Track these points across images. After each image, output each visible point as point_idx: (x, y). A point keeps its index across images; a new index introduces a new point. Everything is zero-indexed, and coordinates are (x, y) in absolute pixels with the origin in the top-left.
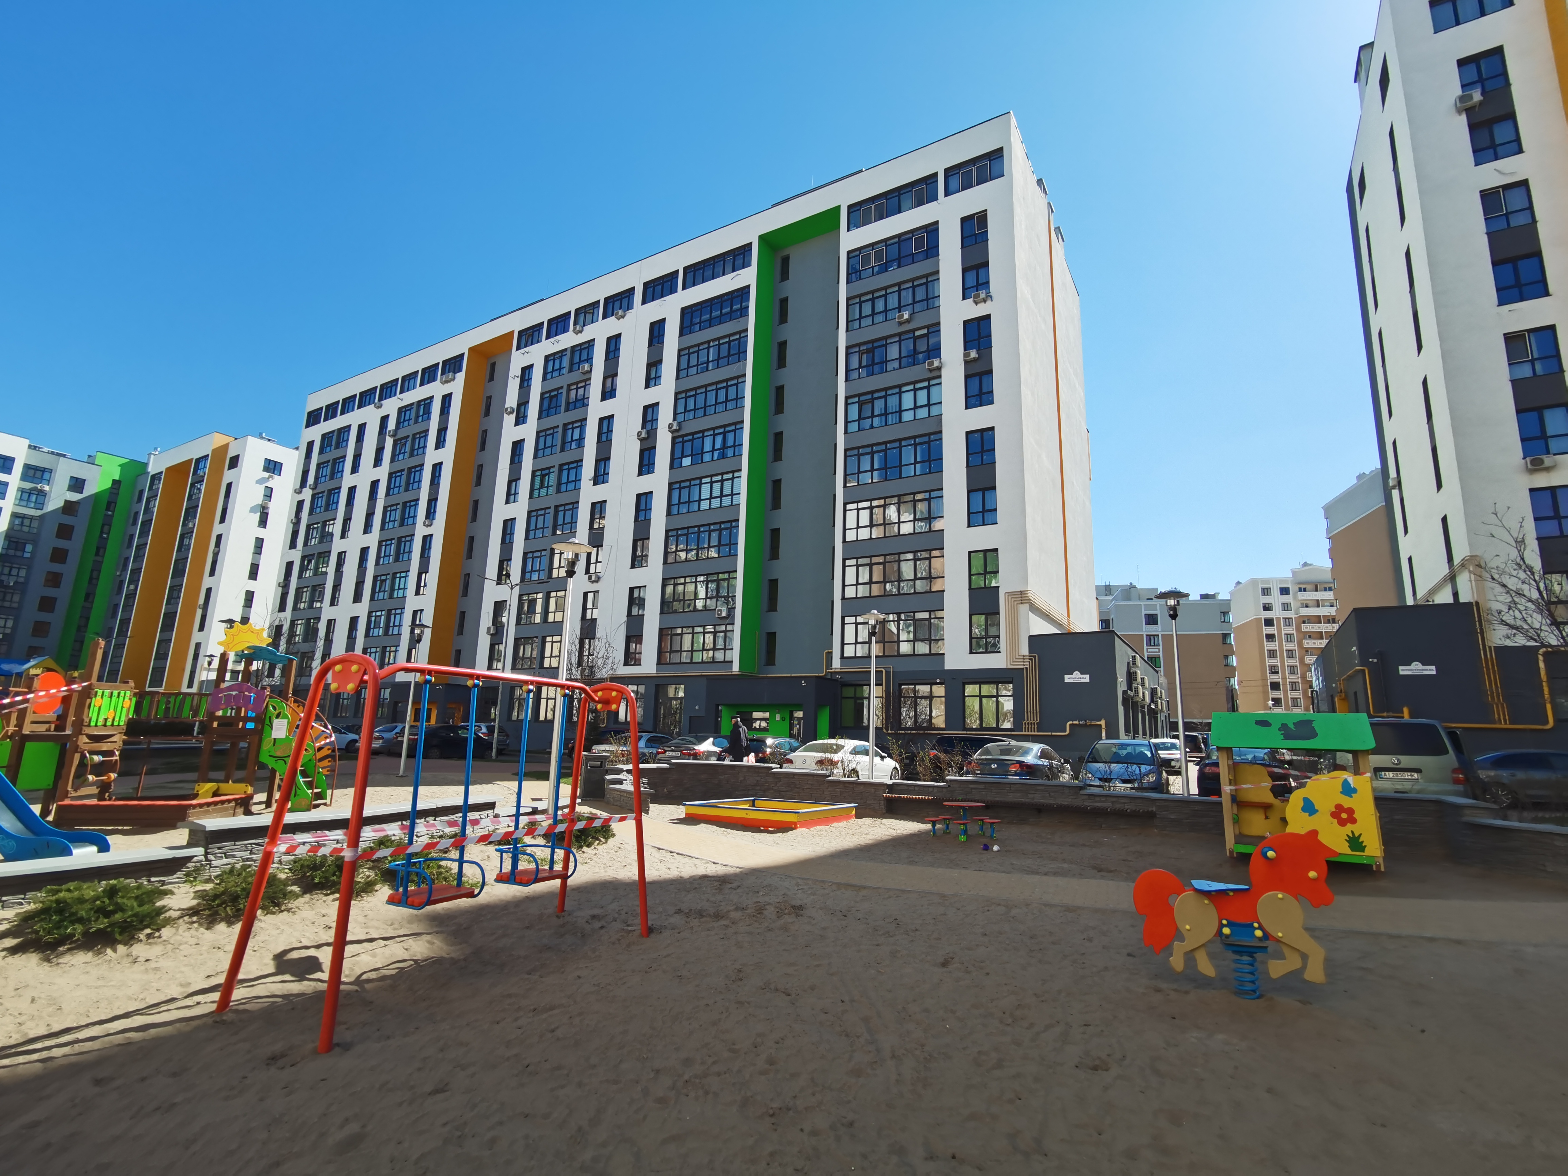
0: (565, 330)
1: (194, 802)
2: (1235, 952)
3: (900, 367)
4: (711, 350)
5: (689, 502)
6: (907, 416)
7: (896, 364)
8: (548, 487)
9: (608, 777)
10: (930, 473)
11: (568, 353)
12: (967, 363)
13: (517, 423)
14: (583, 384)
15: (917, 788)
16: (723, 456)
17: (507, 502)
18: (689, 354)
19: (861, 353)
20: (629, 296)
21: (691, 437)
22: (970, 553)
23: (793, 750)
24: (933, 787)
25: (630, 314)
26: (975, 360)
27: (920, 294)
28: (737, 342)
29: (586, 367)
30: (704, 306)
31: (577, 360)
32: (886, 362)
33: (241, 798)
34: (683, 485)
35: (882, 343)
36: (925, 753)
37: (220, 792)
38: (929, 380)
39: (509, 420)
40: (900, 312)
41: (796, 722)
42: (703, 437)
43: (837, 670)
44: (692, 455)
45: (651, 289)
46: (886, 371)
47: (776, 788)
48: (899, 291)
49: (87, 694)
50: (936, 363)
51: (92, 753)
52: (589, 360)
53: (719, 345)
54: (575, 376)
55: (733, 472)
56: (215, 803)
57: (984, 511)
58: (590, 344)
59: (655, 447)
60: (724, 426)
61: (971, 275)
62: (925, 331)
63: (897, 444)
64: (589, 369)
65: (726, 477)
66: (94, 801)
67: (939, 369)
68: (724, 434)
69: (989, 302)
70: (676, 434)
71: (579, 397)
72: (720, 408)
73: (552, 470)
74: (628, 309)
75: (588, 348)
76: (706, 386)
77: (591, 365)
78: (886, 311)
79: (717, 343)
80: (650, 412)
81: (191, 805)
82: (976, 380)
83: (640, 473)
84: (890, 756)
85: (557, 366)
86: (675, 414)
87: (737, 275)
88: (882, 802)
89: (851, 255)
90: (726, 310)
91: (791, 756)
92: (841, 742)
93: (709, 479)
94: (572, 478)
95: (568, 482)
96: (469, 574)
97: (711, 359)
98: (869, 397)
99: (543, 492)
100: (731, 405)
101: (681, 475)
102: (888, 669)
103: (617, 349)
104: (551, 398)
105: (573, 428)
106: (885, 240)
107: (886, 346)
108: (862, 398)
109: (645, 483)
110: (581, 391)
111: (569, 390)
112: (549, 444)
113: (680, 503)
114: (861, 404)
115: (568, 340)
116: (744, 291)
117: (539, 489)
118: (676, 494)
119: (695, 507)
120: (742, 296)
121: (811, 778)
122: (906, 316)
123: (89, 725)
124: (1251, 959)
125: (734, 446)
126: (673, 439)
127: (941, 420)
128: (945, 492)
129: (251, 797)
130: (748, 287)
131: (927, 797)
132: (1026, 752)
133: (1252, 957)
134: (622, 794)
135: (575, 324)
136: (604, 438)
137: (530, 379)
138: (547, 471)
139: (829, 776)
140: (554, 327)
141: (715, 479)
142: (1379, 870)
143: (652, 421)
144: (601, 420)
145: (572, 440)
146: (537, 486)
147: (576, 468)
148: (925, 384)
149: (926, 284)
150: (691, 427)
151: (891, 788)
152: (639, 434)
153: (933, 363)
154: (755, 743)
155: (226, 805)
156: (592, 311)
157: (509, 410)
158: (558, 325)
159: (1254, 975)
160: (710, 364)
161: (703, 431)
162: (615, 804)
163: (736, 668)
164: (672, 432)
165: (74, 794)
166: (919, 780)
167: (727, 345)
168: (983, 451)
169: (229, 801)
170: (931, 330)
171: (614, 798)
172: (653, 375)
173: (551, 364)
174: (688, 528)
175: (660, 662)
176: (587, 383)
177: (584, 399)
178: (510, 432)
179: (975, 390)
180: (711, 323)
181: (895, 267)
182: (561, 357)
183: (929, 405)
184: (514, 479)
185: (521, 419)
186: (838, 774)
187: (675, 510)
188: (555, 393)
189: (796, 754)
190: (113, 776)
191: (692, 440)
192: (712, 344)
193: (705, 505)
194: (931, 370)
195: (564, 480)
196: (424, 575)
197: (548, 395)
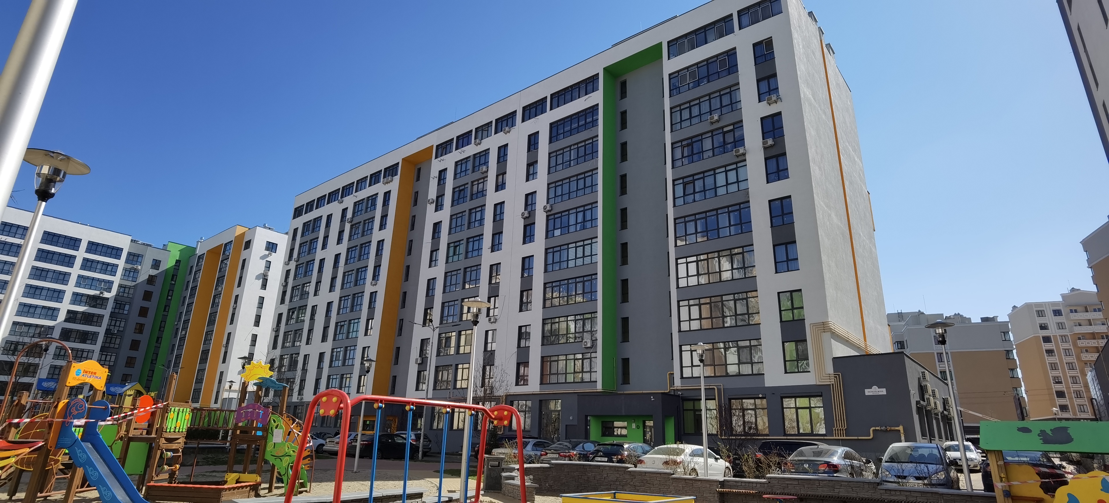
0: (469, 143)
1: (226, 486)
3: (714, 156)
4: (572, 152)
5: (560, 262)
6: (721, 191)
7: (710, 153)
8: (459, 254)
9: (504, 474)
10: (742, 233)
11: (471, 159)
12: (765, 148)
13: (436, 210)
14: (482, 180)
15: (743, 484)
16: (584, 228)
17: (430, 266)
18: (556, 156)
19: (683, 147)
20: (512, 117)
21: (560, 215)
22: (779, 293)
23: (645, 453)
24: (757, 483)
25: (514, 130)
26: (771, 146)
27: (726, 100)
28: (591, 145)
29: (484, 168)
30: (565, 120)
31: (477, 164)
32: (703, 152)
33: (253, 485)
34: (555, 249)
35: (700, 137)
36: (748, 455)
37: (240, 480)
38: (736, 163)
39: (431, 208)
40: (711, 115)
41: (648, 430)
42: (569, 214)
43: (678, 388)
44: (561, 228)
45: (528, 111)
46: (703, 159)
47: (632, 483)
48: (710, 99)
49: (166, 410)
50: (741, 151)
51: (167, 450)
52: (486, 163)
53: (578, 148)
54: (477, 175)
55: (592, 239)
56: (238, 488)
57: (788, 260)
58: (487, 152)
59: (534, 223)
60: (584, 206)
61: (764, 85)
62: (731, 127)
63: (714, 213)
64: (486, 170)
65: (586, 242)
66: (166, 484)
67: (744, 154)
68: (584, 211)
69: (779, 103)
70: (549, 213)
71: (480, 190)
72: (581, 193)
73: (461, 242)
74: (512, 127)
75: (485, 155)
76: (569, 178)
77: (488, 167)
78: (700, 115)
79: (576, 146)
80: (530, 198)
81: (223, 489)
82: (774, 161)
83: (524, 243)
84: (721, 458)
85: (464, 169)
86: (548, 199)
87: (589, 97)
88: (716, 495)
89: (672, 77)
90: (582, 123)
91: (644, 457)
92: (681, 446)
93: (575, 244)
94: (476, 247)
95: (473, 250)
96: (403, 319)
97: (572, 158)
98: (691, 178)
99: (456, 258)
100: (588, 190)
101: (554, 242)
102: (719, 387)
103: (506, 155)
104: (460, 191)
105: (476, 212)
106: (697, 64)
107: (701, 140)
108: (686, 180)
109: (528, 250)
110: (481, 186)
111: (472, 185)
112: (459, 224)
113: (553, 263)
114: (685, 185)
115: (470, 150)
116: (594, 108)
117: (453, 256)
118: (550, 256)
119: (564, 265)
120: (593, 112)
121: (659, 475)
122: (716, 117)
123: (166, 432)
125: (592, 220)
126: (547, 216)
127: (748, 192)
128: (755, 247)
129: (259, 484)
130: (597, 105)
131: (751, 492)
132: (833, 454)
134: (514, 487)
135: (475, 139)
136: (498, 218)
137: (445, 178)
138: (458, 243)
139: (673, 474)
140: (461, 141)
141: (578, 244)
143: (532, 204)
144: (496, 205)
145: (475, 221)
146: (451, 254)
147: (479, 240)
148: (734, 166)
149: (730, 93)
150: (559, 207)
151: (723, 484)
152: (523, 214)
153: (739, 151)
154: (615, 447)
155: (244, 489)
156: (487, 129)
157: (430, 201)
158: (464, 139)
160: (572, 162)
161: (568, 210)
162: (509, 495)
163: (599, 387)
164: (546, 212)
165: (156, 478)
166: (745, 477)
167: (583, 148)
168: (783, 214)
169: (246, 487)
170: (735, 127)
171: (508, 490)
172: (531, 172)
173: (459, 167)
174: (560, 281)
175: (542, 383)
176: (485, 180)
177: (483, 191)
178: (431, 216)
179: (773, 168)
180: (571, 133)
181: (706, 82)
182: (466, 162)
183: (738, 182)
184: (434, 250)
185: (439, 207)
186: (680, 473)
187: (550, 268)
188: (463, 187)
189: (646, 456)
190: (178, 466)
191: (560, 217)
192: (572, 148)
193: (571, 264)
194: (737, 156)
195: (470, 249)
196: (371, 321)
197: (457, 189)
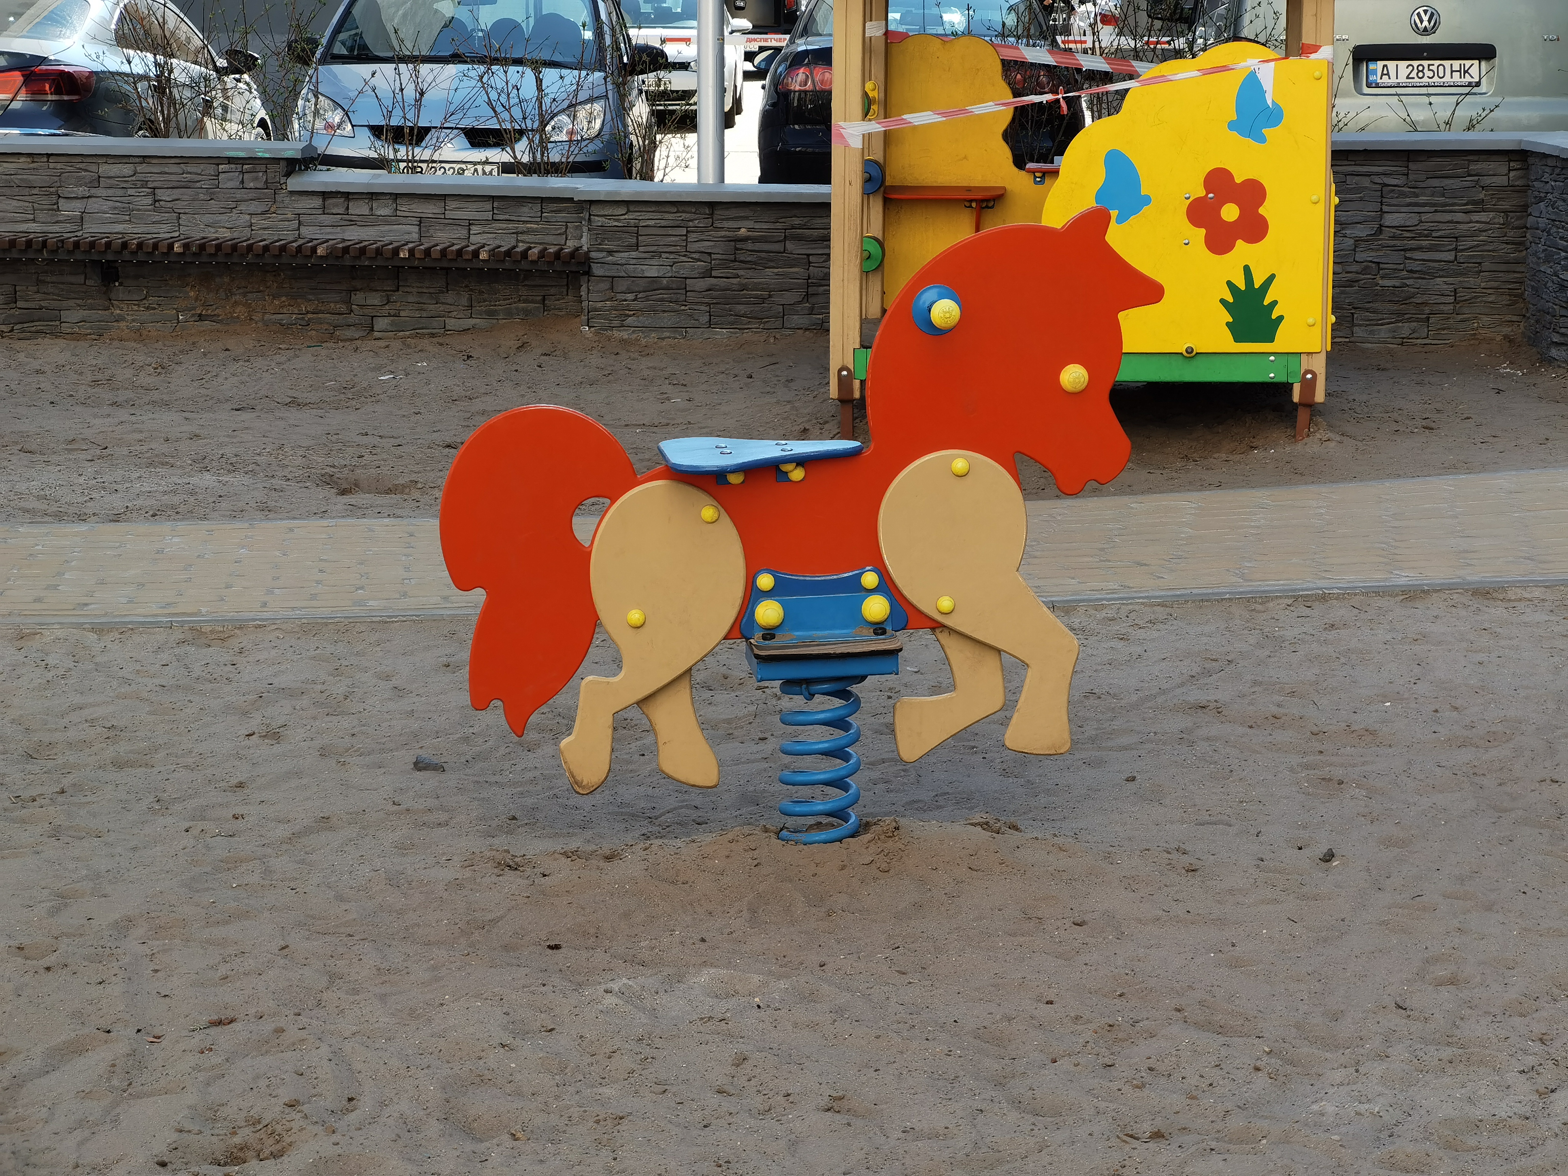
2: (791, 685)
124: (838, 702)
133: (844, 694)
142: (1309, 404)
159: (846, 757)
